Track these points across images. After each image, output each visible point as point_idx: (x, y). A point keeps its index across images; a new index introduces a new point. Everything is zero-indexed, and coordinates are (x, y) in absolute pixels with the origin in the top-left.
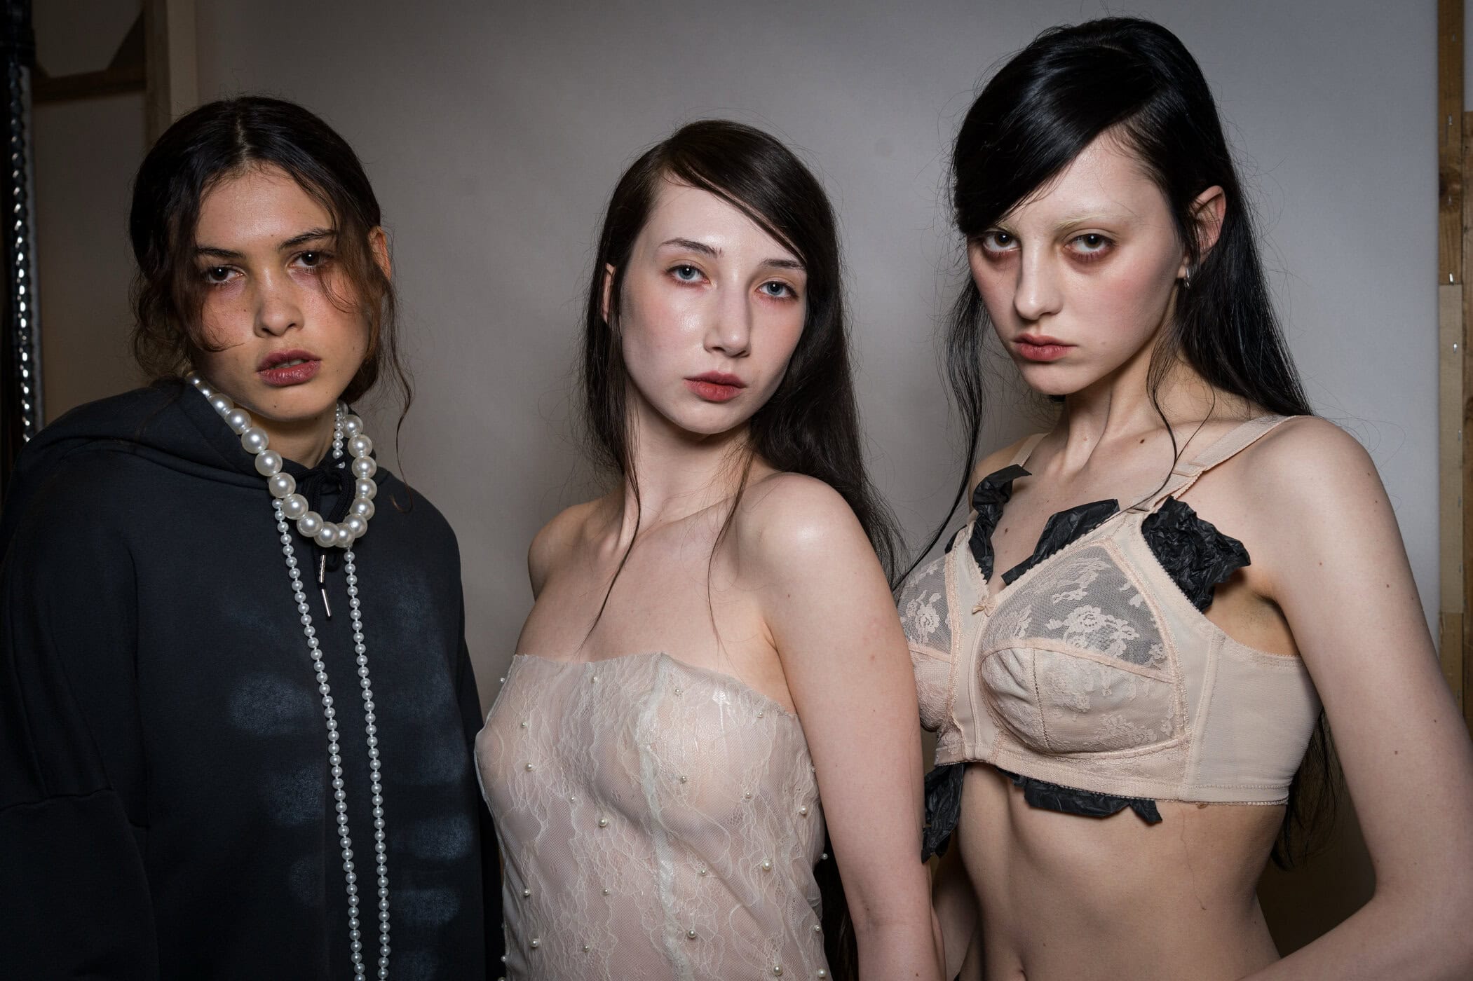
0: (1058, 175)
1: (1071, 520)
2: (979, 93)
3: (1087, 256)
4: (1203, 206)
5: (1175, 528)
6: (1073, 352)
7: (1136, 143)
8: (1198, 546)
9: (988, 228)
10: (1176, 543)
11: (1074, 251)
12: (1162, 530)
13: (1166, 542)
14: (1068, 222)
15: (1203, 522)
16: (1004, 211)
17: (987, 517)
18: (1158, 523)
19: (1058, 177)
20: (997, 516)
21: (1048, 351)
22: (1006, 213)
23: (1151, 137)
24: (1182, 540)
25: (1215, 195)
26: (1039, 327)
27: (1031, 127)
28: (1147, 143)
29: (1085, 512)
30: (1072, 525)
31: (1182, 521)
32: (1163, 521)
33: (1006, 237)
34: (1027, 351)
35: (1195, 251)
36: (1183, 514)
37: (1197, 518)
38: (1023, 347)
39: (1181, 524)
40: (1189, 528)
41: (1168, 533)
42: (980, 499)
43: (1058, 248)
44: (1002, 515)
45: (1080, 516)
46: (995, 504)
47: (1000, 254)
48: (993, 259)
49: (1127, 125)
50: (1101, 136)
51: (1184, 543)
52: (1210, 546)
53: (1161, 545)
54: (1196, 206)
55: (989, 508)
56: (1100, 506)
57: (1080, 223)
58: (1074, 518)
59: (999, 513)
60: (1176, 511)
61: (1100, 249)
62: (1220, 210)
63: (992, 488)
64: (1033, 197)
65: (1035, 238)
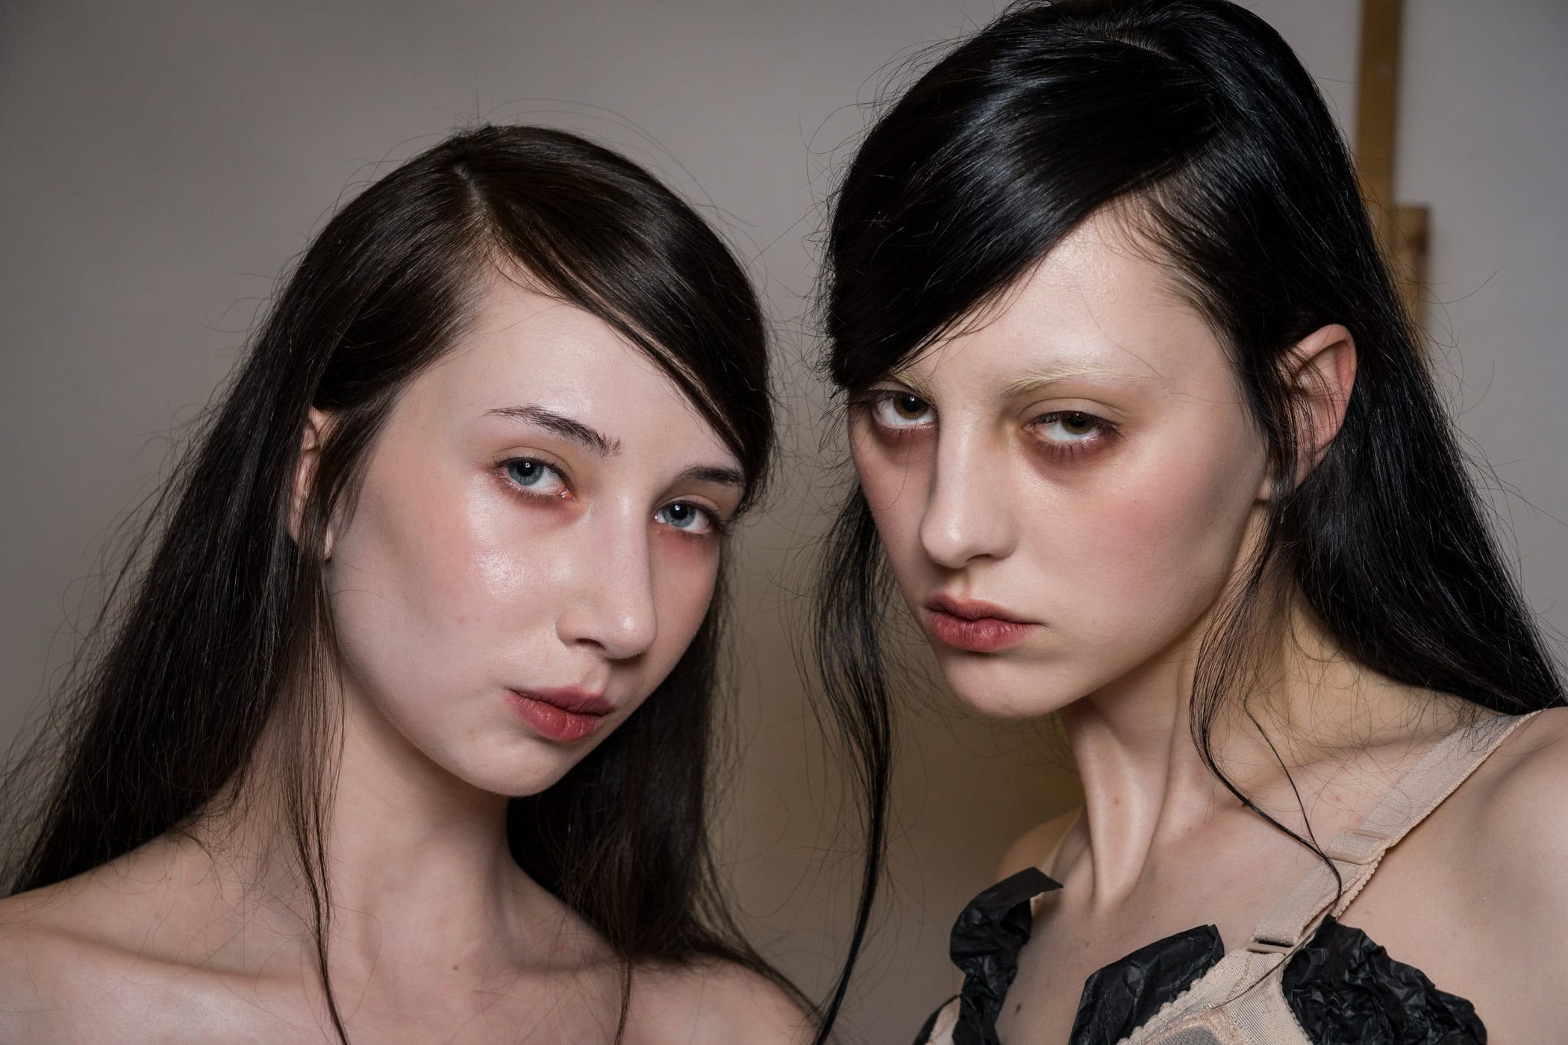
0: (1010, 286)
1: (1131, 979)
2: (886, 110)
3: (1063, 450)
4: (1307, 364)
5: (1344, 982)
6: (1035, 637)
7: (1167, 235)
8: (1393, 1017)
9: (876, 381)
10: (1349, 1013)
11: (1040, 438)
12: (1319, 988)
13: (1329, 1013)
14: (1026, 380)
15: (1401, 967)
16: (907, 350)
17: (984, 983)
18: (1308, 974)
19: (1011, 290)
20: (1005, 977)
21: (986, 633)
22: (911, 353)
23: (1200, 226)
24: (1362, 1007)
25: (1334, 341)
26: (967, 582)
27: (966, 188)
28: (1191, 236)
29: (1155, 960)
30: (1133, 991)
31: (1354, 965)
32: (1318, 968)
33: (914, 403)
34: (946, 629)
35: (1288, 452)
36: (1356, 953)
37: (1390, 960)
38: (939, 622)
39: (1354, 972)
40: (1370, 979)
41: (1330, 992)
42: (965, 947)
43: (1010, 429)
44: (1014, 975)
45: (1145, 969)
46: (996, 954)
47: (902, 433)
48: (890, 442)
49: (1150, 200)
50: (1098, 217)
51: (1366, 1012)
52: (1417, 1015)
53: (1319, 1018)
54: (1293, 361)
55: (987, 964)
56: (1183, 944)
57: (1051, 383)
58: (1135, 974)
59: (1009, 971)
60: (1342, 947)
61: (1088, 438)
62: (1345, 372)
63: (988, 922)
64: (961, 327)
65: (964, 407)
